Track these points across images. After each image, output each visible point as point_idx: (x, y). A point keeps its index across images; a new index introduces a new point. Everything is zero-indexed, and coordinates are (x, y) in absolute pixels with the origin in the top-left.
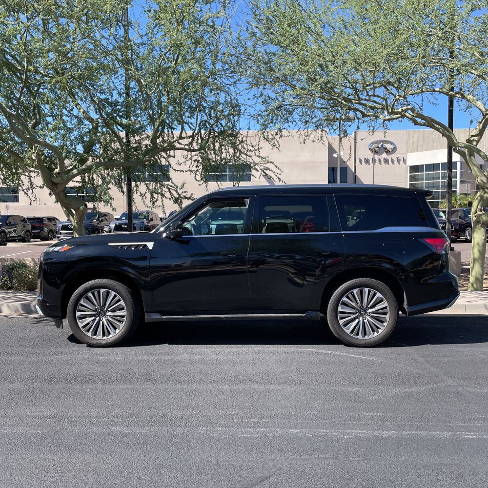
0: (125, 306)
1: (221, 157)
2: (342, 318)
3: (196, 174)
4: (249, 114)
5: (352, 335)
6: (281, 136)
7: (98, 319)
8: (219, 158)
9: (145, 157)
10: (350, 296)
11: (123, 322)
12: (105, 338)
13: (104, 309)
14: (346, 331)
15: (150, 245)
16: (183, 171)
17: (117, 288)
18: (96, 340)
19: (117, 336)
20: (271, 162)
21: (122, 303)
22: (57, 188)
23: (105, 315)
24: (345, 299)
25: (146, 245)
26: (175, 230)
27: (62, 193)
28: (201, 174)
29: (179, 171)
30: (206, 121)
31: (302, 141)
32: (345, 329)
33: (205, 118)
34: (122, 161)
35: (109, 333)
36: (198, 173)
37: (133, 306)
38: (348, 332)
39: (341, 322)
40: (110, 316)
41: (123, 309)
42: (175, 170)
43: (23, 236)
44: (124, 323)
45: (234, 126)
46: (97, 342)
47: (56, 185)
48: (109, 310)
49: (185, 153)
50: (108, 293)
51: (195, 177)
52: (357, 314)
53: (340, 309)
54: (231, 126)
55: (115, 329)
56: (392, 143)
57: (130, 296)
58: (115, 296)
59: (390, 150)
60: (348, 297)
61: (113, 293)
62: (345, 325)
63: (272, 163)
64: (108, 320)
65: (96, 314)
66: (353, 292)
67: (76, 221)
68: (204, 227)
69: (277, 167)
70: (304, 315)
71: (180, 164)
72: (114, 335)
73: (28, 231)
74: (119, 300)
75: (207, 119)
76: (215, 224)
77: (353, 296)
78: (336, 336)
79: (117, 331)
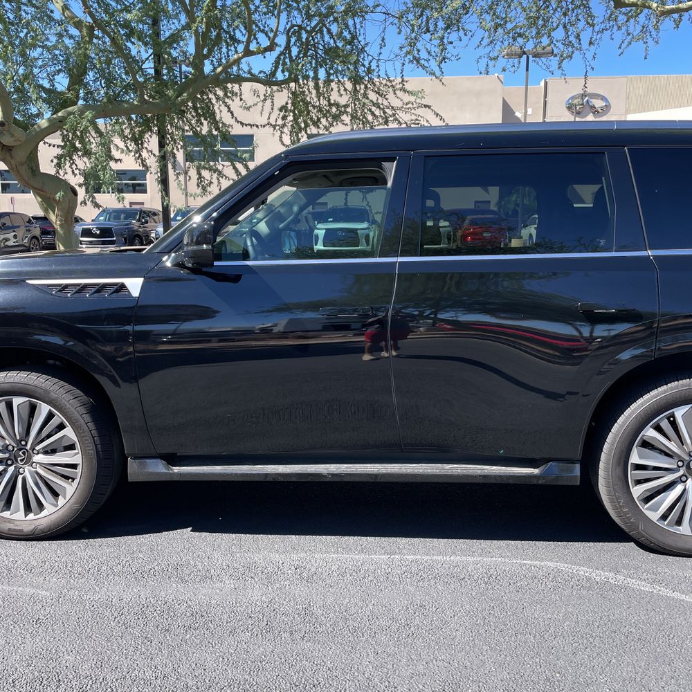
0: (76, 439)
1: (329, 100)
2: (639, 482)
3: (282, 132)
4: (384, 10)
5: (664, 525)
6: (444, 59)
7: (11, 469)
8: (326, 102)
9: (180, 95)
10: (665, 425)
11: (73, 479)
12: (31, 516)
13: (26, 445)
14: (649, 514)
15: (134, 286)
16: (257, 126)
17: (53, 395)
18: (10, 521)
19: (60, 513)
20: (426, 106)
21: (69, 432)
22: (11, 157)
23: (28, 461)
24: (650, 433)
25: (122, 286)
26: (195, 247)
27: (25, 166)
28: (291, 132)
29: (249, 125)
30: (300, 27)
31: (483, 69)
32: (645, 509)
33: (299, 21)
34: (135, 103)
35: (41, 506)
36: (285, 130)
37: (98, 442)
38: (654, 516)
39: (637, 491)
40: (41, 464)
41: (71, 447)
42: (242, 124)
43: (27, 245)
44: (76, 481)
45: (354, 37)
46: (12, 526)
47: (11, 150)
48: (37, 448)
49: (261, 88)
50: (33, 409)
51: (281, 137)
52: (681, 472)
53: (635, 458)
54: (349, 37)
55: (55, 494)
56: (603, 98)
57: (87, 418)
58: (50, 416)
59: (599, 110)
60: (658, 428)
61: (44, 409)
62: (647, 500)
63: (429, 107)
64: (38, 474)
65: (8, 459)
66: (673, 415)
67: (58, 222)
68: (290, 236)
69: (437, 115)
70: (536, 471)
71: (248, 108)
72: (52, 512)
73: (35, 237)
74: (61, 427)
75: (303, 22)
76: (323, 229)
77: (674, 424)
78: (623, 526)
79: (61, 501)
